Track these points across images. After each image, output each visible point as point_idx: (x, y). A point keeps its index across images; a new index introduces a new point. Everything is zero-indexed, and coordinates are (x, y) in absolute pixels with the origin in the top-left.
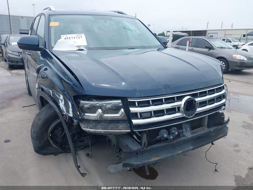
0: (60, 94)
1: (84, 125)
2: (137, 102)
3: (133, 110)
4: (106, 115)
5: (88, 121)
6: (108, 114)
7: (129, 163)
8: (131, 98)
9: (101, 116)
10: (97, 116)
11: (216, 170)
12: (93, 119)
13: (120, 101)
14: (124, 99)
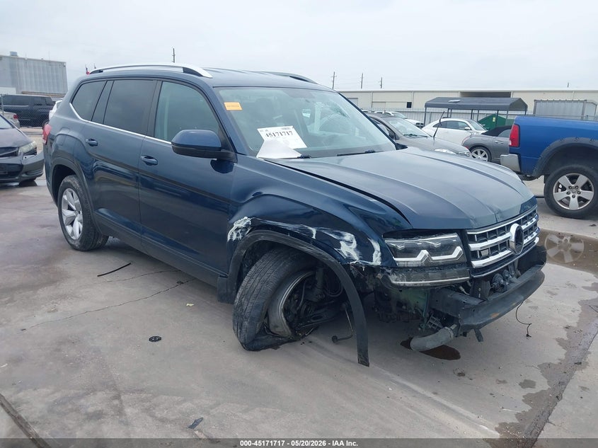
0: (342, 232)
1: (396, 277)
2: (477, 235)
3: (474, 246)
4: (434, 258)
5: (405, 270)
6: (439, 255)
7: (469, 324)
8: (470, 229)
9: (427, 260)
10: (422, 260)
11: (528, 335)
12: (414, 266)
13: (455, 236)
14: (461, 233)
